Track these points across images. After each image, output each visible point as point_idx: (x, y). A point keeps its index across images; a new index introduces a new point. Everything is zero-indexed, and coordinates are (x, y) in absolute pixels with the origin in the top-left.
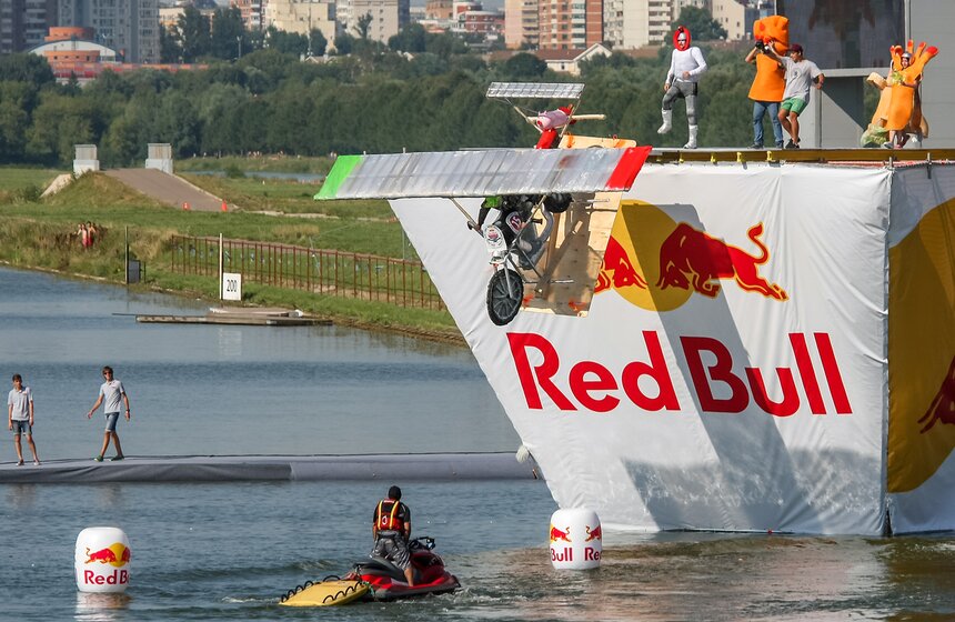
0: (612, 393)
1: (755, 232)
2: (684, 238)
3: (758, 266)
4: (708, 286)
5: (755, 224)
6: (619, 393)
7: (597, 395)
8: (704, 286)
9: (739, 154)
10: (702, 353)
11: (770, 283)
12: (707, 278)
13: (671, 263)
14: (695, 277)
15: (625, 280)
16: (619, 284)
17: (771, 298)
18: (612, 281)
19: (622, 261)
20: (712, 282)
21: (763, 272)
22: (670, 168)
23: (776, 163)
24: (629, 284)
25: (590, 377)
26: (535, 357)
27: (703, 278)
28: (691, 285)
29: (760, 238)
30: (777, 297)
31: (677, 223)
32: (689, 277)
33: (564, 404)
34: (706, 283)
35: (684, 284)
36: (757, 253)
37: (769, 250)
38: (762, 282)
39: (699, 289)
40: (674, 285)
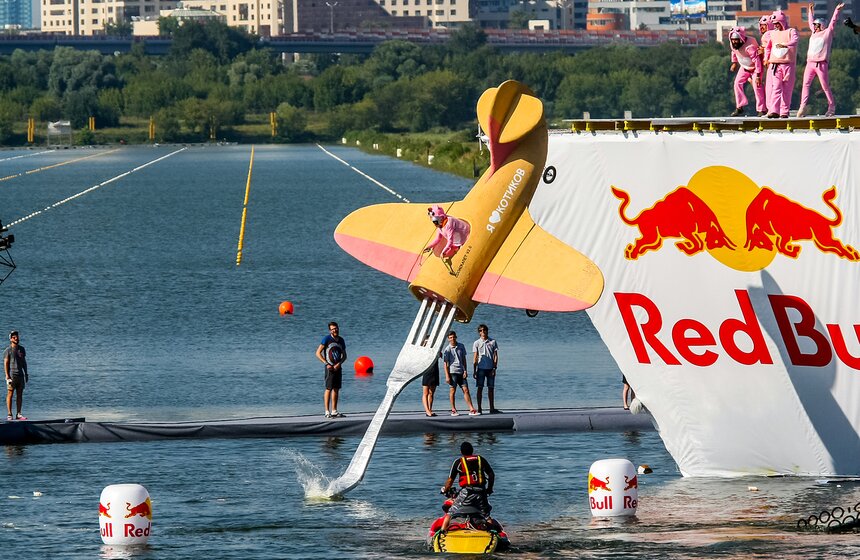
0: (711, 348)
1: (829, 196)
2: (767, 202)
3: (833, 228)
4: (790, 247)
5: (830, 188)
6: (718, 348)
7: (698, 350)
8: (786, 247)
9: (811, 122)
10: (788, 310)
11: (844, 245)
12: (788, 240)
13: (756, 226)
14: (778, 238)
15: (717, 242)
16: (711, 246)
17: (845, 259)
18: (705, 243)
19: (713, 224)
20: (793, 243)
21: (837, 233)
22: (750, 136)
23: (846, 130)
24: (720, 245)
25: (690, 333)
26: (641, 315)
27: (785, 240)
28: (774, 247)
29: (834, 202)
30: (850, 257)
31: (760, 186)
32: (773, 238)
33: (669, 359)
34: (788, 244)
35: (768, 246)
36: (831, 216)
37: (842, 213)
38: (837, 244)
39: (782, 250)
40: (760, 247)
